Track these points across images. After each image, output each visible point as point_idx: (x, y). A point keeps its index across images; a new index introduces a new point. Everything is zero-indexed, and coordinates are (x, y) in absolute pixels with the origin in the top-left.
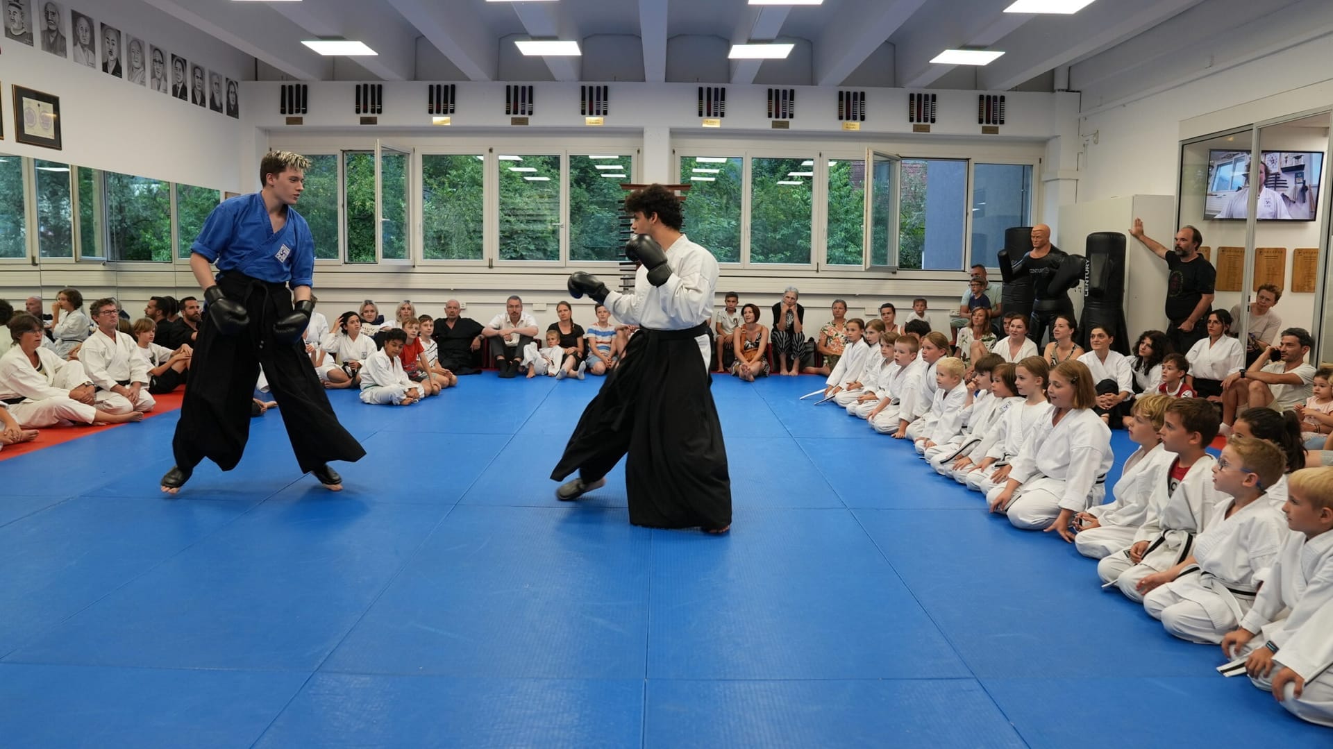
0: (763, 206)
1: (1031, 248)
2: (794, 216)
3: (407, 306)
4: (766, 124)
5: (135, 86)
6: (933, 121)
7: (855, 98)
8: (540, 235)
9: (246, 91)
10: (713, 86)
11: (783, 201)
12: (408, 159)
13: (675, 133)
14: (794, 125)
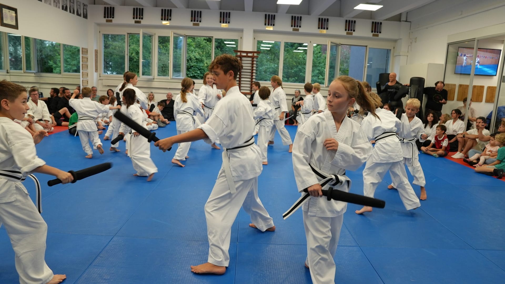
0: (288, 60)
1: (389, 81)
2: (299, 64)
3: (151, 94)
4: (290, 29)
5: (47, 5)
6: (354, 31)
7: (325, 21)
8: (202, 68)
9: (91, 9)
10: (271, 14)
11: (295, 58)
12: (153, 37)
13: (255, 31)
14: (301, 30)
